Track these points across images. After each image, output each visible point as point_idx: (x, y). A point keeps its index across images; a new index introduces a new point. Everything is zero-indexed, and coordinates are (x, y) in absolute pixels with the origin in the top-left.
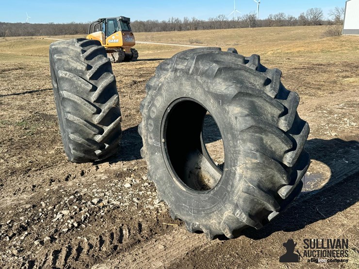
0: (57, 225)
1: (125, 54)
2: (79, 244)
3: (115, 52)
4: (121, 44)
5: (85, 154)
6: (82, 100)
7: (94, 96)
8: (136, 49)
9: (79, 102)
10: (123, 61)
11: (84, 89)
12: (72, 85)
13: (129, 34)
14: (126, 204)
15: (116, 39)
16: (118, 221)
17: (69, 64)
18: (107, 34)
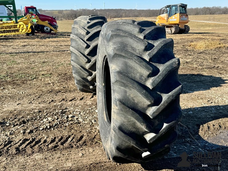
0: (40, 125)
1: (180, 29)
2: (41, 139)
3: (173, 27)
4: (178, 22)
5: (83, 87)
6: (80, 53)
7: (87, 52)
8: (189, 26)
9: (78, 54)
10: (177, 33)
11: (82, 47)
12: (76, 43)
13: (184, 15)
14: (85, 122)
15: (175, 18)
16: (73, 131)
17: (77, 31)
18: (170, 15)
